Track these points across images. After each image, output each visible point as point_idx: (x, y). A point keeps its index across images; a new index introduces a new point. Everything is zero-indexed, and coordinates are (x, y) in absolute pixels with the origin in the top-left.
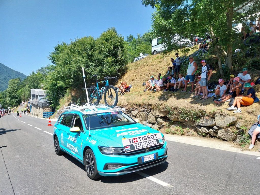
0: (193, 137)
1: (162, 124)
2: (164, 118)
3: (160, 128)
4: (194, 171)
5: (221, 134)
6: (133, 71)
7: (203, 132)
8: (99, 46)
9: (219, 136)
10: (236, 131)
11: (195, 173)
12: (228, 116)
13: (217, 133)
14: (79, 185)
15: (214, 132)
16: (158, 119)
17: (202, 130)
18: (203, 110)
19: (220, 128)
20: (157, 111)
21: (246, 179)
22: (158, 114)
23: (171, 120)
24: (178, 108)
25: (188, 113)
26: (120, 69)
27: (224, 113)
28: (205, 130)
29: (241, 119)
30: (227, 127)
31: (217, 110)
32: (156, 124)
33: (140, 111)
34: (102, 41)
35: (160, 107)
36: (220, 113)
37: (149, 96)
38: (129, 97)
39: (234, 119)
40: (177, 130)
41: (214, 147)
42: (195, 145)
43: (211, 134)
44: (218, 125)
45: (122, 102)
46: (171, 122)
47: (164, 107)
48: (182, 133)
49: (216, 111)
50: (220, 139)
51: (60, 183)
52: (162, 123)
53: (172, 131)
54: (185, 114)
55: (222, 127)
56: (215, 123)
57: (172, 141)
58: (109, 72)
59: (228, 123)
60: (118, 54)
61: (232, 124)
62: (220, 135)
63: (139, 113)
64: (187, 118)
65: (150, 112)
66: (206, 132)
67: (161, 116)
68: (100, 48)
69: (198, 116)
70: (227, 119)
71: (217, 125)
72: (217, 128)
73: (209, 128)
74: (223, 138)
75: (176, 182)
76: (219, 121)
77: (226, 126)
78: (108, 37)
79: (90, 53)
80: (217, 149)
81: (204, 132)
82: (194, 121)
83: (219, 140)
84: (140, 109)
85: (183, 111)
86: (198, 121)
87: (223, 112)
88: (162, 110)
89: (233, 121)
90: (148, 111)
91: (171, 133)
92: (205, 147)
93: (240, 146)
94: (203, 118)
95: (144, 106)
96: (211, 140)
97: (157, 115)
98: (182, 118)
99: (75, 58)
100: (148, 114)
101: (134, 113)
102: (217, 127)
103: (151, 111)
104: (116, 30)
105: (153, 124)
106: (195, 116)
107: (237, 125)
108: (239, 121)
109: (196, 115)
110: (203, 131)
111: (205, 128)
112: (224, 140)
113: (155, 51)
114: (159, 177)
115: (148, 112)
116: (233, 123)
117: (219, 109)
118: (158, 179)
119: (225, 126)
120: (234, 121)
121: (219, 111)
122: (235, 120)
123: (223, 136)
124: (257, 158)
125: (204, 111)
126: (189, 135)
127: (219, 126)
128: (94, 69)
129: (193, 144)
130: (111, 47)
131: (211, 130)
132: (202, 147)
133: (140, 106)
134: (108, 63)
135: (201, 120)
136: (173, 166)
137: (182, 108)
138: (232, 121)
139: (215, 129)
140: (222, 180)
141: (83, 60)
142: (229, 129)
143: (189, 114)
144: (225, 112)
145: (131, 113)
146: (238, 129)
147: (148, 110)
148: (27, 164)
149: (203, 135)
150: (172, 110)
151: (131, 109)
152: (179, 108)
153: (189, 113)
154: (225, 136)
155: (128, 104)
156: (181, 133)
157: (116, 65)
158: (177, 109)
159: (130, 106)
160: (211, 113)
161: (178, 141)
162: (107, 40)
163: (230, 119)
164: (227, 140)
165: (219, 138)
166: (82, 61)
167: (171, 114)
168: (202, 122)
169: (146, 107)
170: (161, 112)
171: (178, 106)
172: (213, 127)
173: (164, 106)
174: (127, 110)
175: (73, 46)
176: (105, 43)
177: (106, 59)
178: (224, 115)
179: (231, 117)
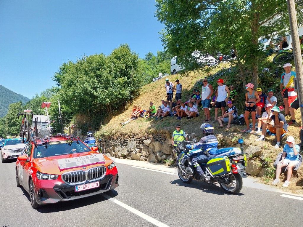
4: (203, 211)
6: (149, 94)
8: (109, 65)
12: (251, 146)
18: (223, 139)
21: (261, 220)
26: (133, 91)
27: (246, 143)
29: (266, 149)
30: (250, 159)
32: (171, 155)
33: (154, 140)
34: (113, 59)
37: (164, 122)
38: (141, 124)
39: (257, 149)
45: (134, 130)
58: (120, 94)
59: (251, 155)
60: (131, 73)
61: (256, 156)
63: (151, 142)
65: (164, 142)
68: (109, 67)
70: (250, 149)
77: (249, 157)
78: (120, 55)
79: (98, 73)
84: (154, 138)
89: (257, 152)
93: (264, 182)
95: (158, 135)
99: (80, 79)
100: (162, 143)
101: (147, 142)
104: (129, 47)
105: (168, 155)
107: (262, 156)
108: (264, 151)
113: (174, 70)
115: (162, 141)
116: (257, 154)
119: (247, 157)
122: (259, 150)
124: (281, 196)
125: (225, 140)
128: (102, 91)
130: (123, 66)
133: (153, 134)
134: (119, 84)
138: (254, 151)
140: (232, 221)
141: (91, 81)
142: (253, 161)
145: (143, 142)
146: (262, 161)
147: (162, 139)
148: (12, 203)
151: (143, 138)
155: (139, 131)
157: (128, 86)
159: (142, 134)
162: (118, 58)
166: (88, 82)
169: (160, 135)
174: (138, 139)
175: (79, 65)
176: (116, 61)
177: (117, 80)
178: (247, 144)
179: (255, 147)
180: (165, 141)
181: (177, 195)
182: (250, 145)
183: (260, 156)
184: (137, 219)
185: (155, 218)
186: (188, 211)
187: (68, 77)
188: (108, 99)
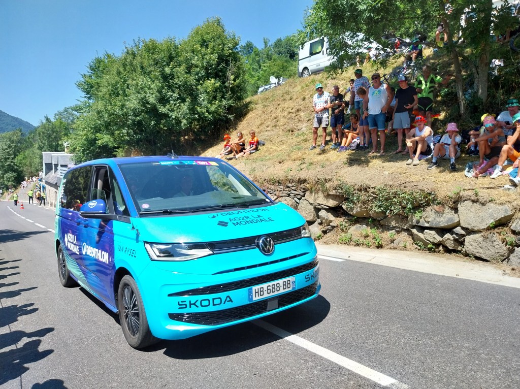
0: (404, 251)
1: (331, 224)
2: (336, 211)
3: (325, 232)
5: (471, 245)
6: (260, 112)
7: (428, 240)
8: (187, 57)
9: (467, 249)
10: (511, 238)
11: (450, 345)
12: (491, 204)
13: (462, 243)
14: (154, 379)
15: (455, 240)
16: (323, 213)
17: (426, 236)
18: (429, 191)
19: (469, 232)
20: (320, 194)
22: (321, 200)
23: (351, 215)
24: (369, 188)
25: (392, 199)
26: (231, 106)
27: (481, 198)
28: (432, 236)
30: (489, 229)
31: (464, 190)
32: (316, 223)
33: (281, 195)
34: (193, 46)
35: (328, 185)
36: (473, 198)
37: (301, 162)
38: (254, 165)
39: (506, 211)
40: (366, 236)
41: (462, 276)
42: (416, 270)
43: (448, 246)
44: (466, 226)
46: (350, 218)
47: (335, 186)
48: (379, 243)
49: (461, 194)
50: (470, 257)
51: (102, 371)
52: (331, 221)
53: (355, 238)
54: (387, 200)
55: (476, 229)
56: (459, 221)
57: (359, 262)
58: (210, 113)
59: (492, 221)
60: (229, 74)
61: (502, 223)
62: (470, 247)
63: (277, 199)
64: (391, 210)
65: (303, 198)
66: (436, 242)
67: (328, 206)
68: (187, 60)
69: (417, 205)
70: (490, 211)
71: (462, 224)
72: (463, 232)
73: (442, 231)
74: (478, 255)
75: (411, 371)
76: (468, 215)
77: (486, 227)
78: (207, 37)
79: (167, 70)
80: (472, 281)
81: (432, 240)
82: (407, 217)
83: (466, 258)
84: (280, 191)
85: (381, 195)
86: (417, 216)
87: (480, 194)
88: (330, 193)
89: (505, 217)
90: (299, 195)
91: (352, 243)
92: (443, 276)
94: (428, 209)
95: (290, 185)
96: (448, 259)
97: (319, 205)
98: (380, 210)
99: (134, 82)
100: (298, 201)
102: (463, 228)
103: (305, 194)
104: (223, 22)
105: (310, 223)
106: (410, 206)
107: (514, 224)
109: (412, 203)
110: (428, 238)
111: (433, 232)
112: (478, 258)
113: (306, 68)
114: (360, 357)
115: (299, 197)
116: (504, 221)
117: (469, 190)
118: (360, 362)
119: (483, 226)
120: (506, 215)
121: (470, 193)
122: (510, 213)
123: (476, 251)
125: (433, 193)
126: (394, 248)
127: (470, 227)
128: (175, 105)
129: (409, 269)
130: (213, 58)
131: (448, 236)
132: (435, 275)
133: (279, 183)
134: (206, 92)
135: (425, 214)
136: (385, 324)
137: (378, 187)
138: (500, 215)
139: (457, 234)
141: (153, 86)
143: (396, 201)
144: (484, 194)
146: (516, 233)
147: (298, 193)
149: (428, 247)
150: (354, 192)
152: (373, 188)
153: (395, 197)
154: (481, 251)
156: (377, 244)
157: (223, 97)
158: (366, 189)
160: (450, 198)
161: (374, 261)
162: (204, 44)
163: (496, 212)
164: (488, 259)
165: (467, 255)
166: (150, 88)
167: (352, 202)
168: (426, 219)
169: (293, 186)
170: (328, 196)
171: (368, 183)
172: (454, 230)
173: (336, 183)
175: (130, 58)
176: (200, 48)
177: (201, 84)
178: (483, 201)
179: (500, 207)
180: (304, 196)
181: (366, 303)
182: (488, 204)
183: (510, 225)
184: (310, 360)
185: (351, 357)
186: (413, 339)
187: (109, 79)
188: (184, 121)
